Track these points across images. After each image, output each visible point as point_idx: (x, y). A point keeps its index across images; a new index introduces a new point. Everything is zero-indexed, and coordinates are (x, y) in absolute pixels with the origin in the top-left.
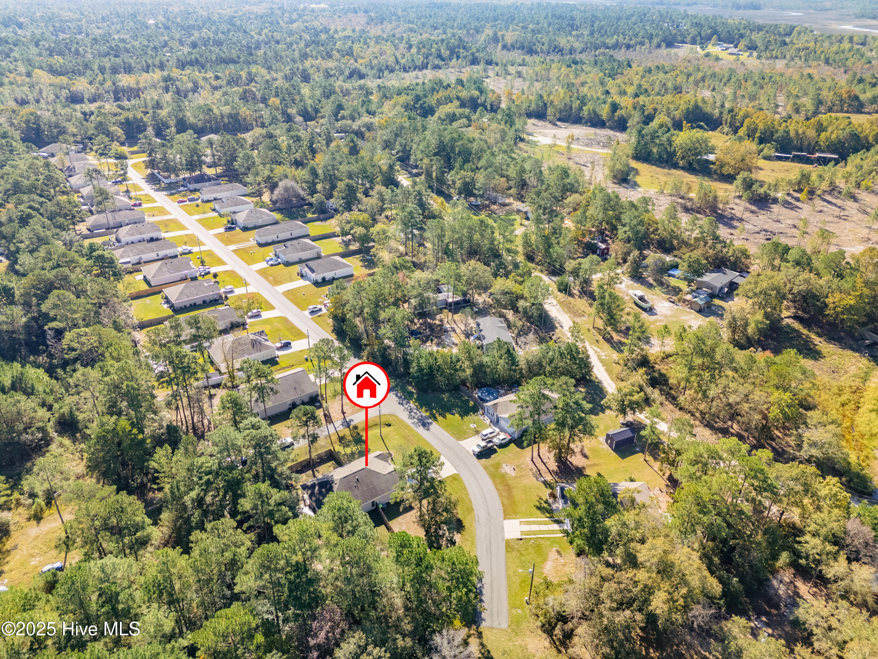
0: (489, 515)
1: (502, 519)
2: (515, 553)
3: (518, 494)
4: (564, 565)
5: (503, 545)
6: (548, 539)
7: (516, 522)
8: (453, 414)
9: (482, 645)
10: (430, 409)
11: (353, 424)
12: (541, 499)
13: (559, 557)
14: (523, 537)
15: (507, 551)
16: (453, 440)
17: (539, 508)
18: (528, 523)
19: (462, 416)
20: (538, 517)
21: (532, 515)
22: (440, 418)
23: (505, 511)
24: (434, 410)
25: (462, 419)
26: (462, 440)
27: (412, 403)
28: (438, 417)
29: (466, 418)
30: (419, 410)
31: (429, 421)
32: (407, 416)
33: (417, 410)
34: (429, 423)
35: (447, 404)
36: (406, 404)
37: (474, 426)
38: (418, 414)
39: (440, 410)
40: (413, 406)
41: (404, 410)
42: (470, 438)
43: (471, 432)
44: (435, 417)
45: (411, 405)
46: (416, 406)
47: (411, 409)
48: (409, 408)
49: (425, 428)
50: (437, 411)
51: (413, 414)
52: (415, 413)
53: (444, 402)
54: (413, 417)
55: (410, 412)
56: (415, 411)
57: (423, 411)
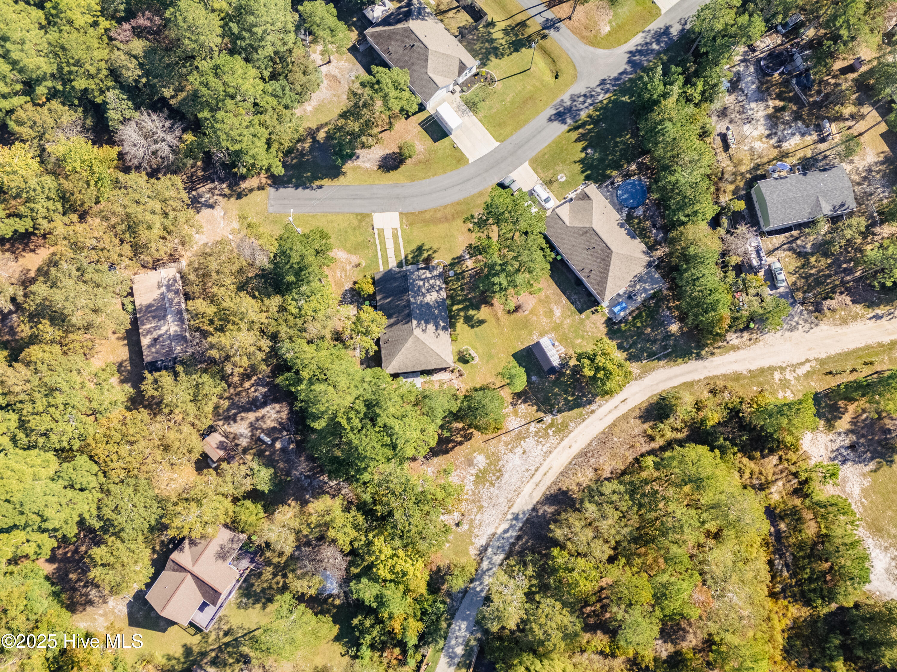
0: (405, 197)
1: (401, 210)
2: (355, 222)
3: (440, 229)
4: (343, 269)
5: (365, 211)
6: (376, 256)
7: (397, 225)
8: (584, 149)
9: (251, 190)
10: (595, 121)
11: (551, 33)
12: (435, 252)
13: (353, 264)
14: (376, 231)
15: (357, 215)
16: (533, 154)
17: (420, 249)
18: (395, 237)
19: (582, 161)
20: (405, 248)
21: (407, 242)
22: (575, 135)
23: (413, 214)
24: (592, 126)
25: (575, 162)
26: (531, 166)
27: (607, 96)
28: (577, 132)
29: (578, 167)
30: (591, 108)
31: (569, 121)
32: (576, 93)
33: (591, 105)
34: (564, 122)
35: (610, 143)
36: (602, 89)
37: (562, 178)
38: (582, 107)
39: (592, 134)
40: (600, 98)
41: (587, 88)
42: (535, 176)
43: (548, 175)
44: (576, 128)
45: (602, 95)
46: (601, 102)
47: (592, 96)
48: (593, 93)
49: (553, 118)
50: (590, 131)
51: (581, 99)
52: (585, 102)
53: (613, 139)
54: (575, 101)
55: (585, 96)
56: (589, 101)
57: (591, 112)
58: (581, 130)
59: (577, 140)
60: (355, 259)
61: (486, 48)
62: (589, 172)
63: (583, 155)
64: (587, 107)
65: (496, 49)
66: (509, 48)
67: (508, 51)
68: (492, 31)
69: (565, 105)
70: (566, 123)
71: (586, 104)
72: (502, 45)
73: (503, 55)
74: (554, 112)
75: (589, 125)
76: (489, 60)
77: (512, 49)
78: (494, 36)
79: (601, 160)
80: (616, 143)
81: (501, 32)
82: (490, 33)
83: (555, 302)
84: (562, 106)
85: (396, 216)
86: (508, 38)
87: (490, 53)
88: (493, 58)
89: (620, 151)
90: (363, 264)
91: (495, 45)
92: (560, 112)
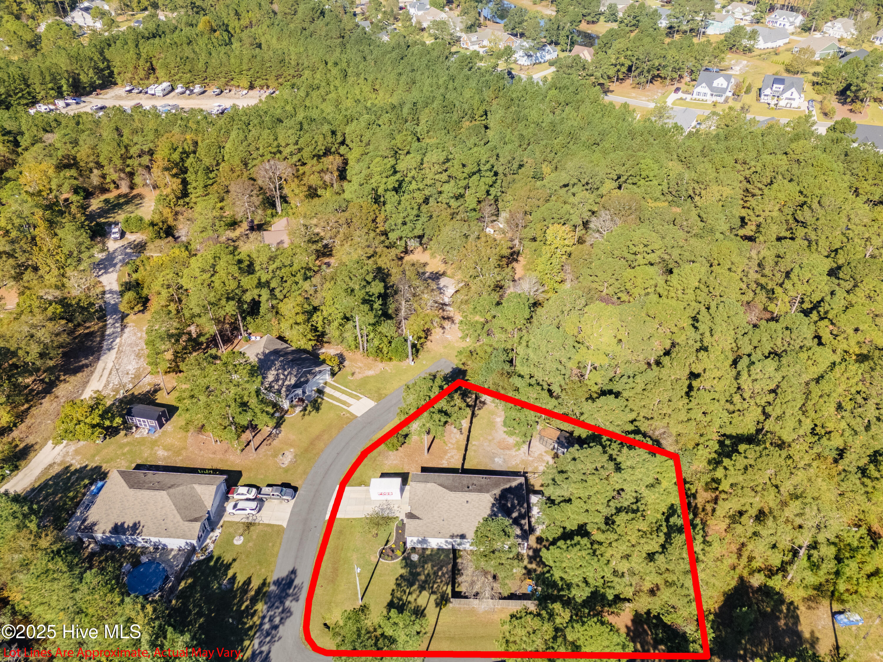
1: (359, 419)
5: (384, 401)
6: (346, 386)
12: (304, 415)
13: (356, 373)
14: (362, 396)
17: (318, 409)
18: (344, 403)
19: (228, 566)
20: (330, 403)
24: (243, 608)
25: (234, 560)
26: (279, 526)
27: (249, 653)
28: (256, 587)
29: (227, 558)
30: (258, 623)
31: (273, 588)
32: (288, 622)
33: (261, 624)
34: (277, 583)
35: (209, 610)
36: (261, 652)
37: (238, 541)
38: (270, 613)
39: (236, 601)
40: (256, 642)
41: (280, 638)
42: (266, 522)
43: (255, 532)
44: (259, 591)
45: (256, 647)
46: (252, 639)
47: (268, 634)
48: (268, 639)
49: (293, 576)
50: (241, 602)
51: (277, 620)
52: (271, 620)
53: (208, 617)
54: (283, 612)
55: (276, 627)
56: (267, 626)
57: (255, 618)
58: (253, 593)
59: (248, 582)
60: (358, 376)
61: (419, 574)
62: (212, 563)
63: (230, 573)
64: (264, 617)
65: (411, 584)
66: (400, 599)
67: (398, 594)
68: (434, 597)
69: (290, 598)
70: (275, 583)
71: (267, 620)
72: (410, 593)
73: (398, 585)
74: (296, 582)
75: (247, 607)
76: (406, 566)
77: (396, 601)
78: (425, 594)
79: (206, 586)
80: (200, 614)
81: (424, 606)
82: (433, 593)
83: (169, 457)
84: (293, 595)
85: (359, 414)
86: (412, 606)
87: (411, 573)
88: (403, 571)
89: (190, 611)
90: (350, 378)
91: (415, 587)
92: (289, 587)
